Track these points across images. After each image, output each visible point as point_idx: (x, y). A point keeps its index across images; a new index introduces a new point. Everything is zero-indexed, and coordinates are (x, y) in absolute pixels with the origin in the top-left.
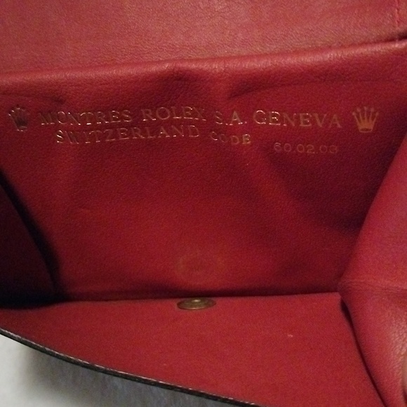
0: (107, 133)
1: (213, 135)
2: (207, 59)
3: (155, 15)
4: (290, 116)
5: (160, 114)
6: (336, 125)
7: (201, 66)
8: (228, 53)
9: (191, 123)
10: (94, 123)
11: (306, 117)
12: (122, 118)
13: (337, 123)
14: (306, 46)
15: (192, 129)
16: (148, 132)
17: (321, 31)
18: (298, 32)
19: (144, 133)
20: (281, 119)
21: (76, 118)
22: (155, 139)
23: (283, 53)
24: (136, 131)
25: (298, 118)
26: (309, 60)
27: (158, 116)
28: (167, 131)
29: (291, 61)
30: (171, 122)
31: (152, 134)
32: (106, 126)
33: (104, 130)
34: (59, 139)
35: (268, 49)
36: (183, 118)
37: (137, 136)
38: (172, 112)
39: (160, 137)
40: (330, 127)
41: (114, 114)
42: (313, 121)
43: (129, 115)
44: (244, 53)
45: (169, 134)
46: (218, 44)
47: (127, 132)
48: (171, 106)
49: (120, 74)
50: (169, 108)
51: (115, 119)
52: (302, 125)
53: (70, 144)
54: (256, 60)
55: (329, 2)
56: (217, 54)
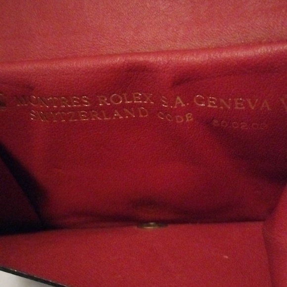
0: (71, 115)
1: (160, 115)
2: (153, 53)
3: (109, 14)
4: (226, 101)
5: (113, 100)
6: (266, 107)
7: (147, 59)
8: (171, 47)
9: (140, 105)
10: (59, 106)
11: (239, 101)
12: (82, 103)
13: (268, 106)
14: (239, 42)
15: (142, 110)
16: (104, 115)
17: (252, 28)
18: (232, 29)
19: (101, 115)
20: (218, 103)
21: (44, 102)
22: (110, 121)
23: (219, 48)
24: (93, 113)
25: (233, 102)
26: (241, 54)
27: (112, 101)
28: (120, 114)
29: (226, 55)
30: (124, 105)
31: (107, 116)
32: (69, 109)
33: (67, 112)
34: (32, 117)
35: (205, 44)
36: (133, 102)
37: (95, 118)
38: (123, 98)
39: (114, 118)
40: (261, 109)
41: (75, 99)
42: (246, 104)
43: (87, 100)
44: (185, 46)
45: (122, 116)
46: (162, 39)
47: (86, 115)
48: (123, 93)
49: (79, 66)
50: (120, 95)
51: (76, 104)
52: (237, 108)
53: (41, 121)
54: (195, 54)
55: (259, 2)
56: (162, 48)
